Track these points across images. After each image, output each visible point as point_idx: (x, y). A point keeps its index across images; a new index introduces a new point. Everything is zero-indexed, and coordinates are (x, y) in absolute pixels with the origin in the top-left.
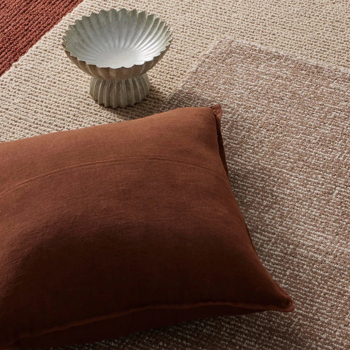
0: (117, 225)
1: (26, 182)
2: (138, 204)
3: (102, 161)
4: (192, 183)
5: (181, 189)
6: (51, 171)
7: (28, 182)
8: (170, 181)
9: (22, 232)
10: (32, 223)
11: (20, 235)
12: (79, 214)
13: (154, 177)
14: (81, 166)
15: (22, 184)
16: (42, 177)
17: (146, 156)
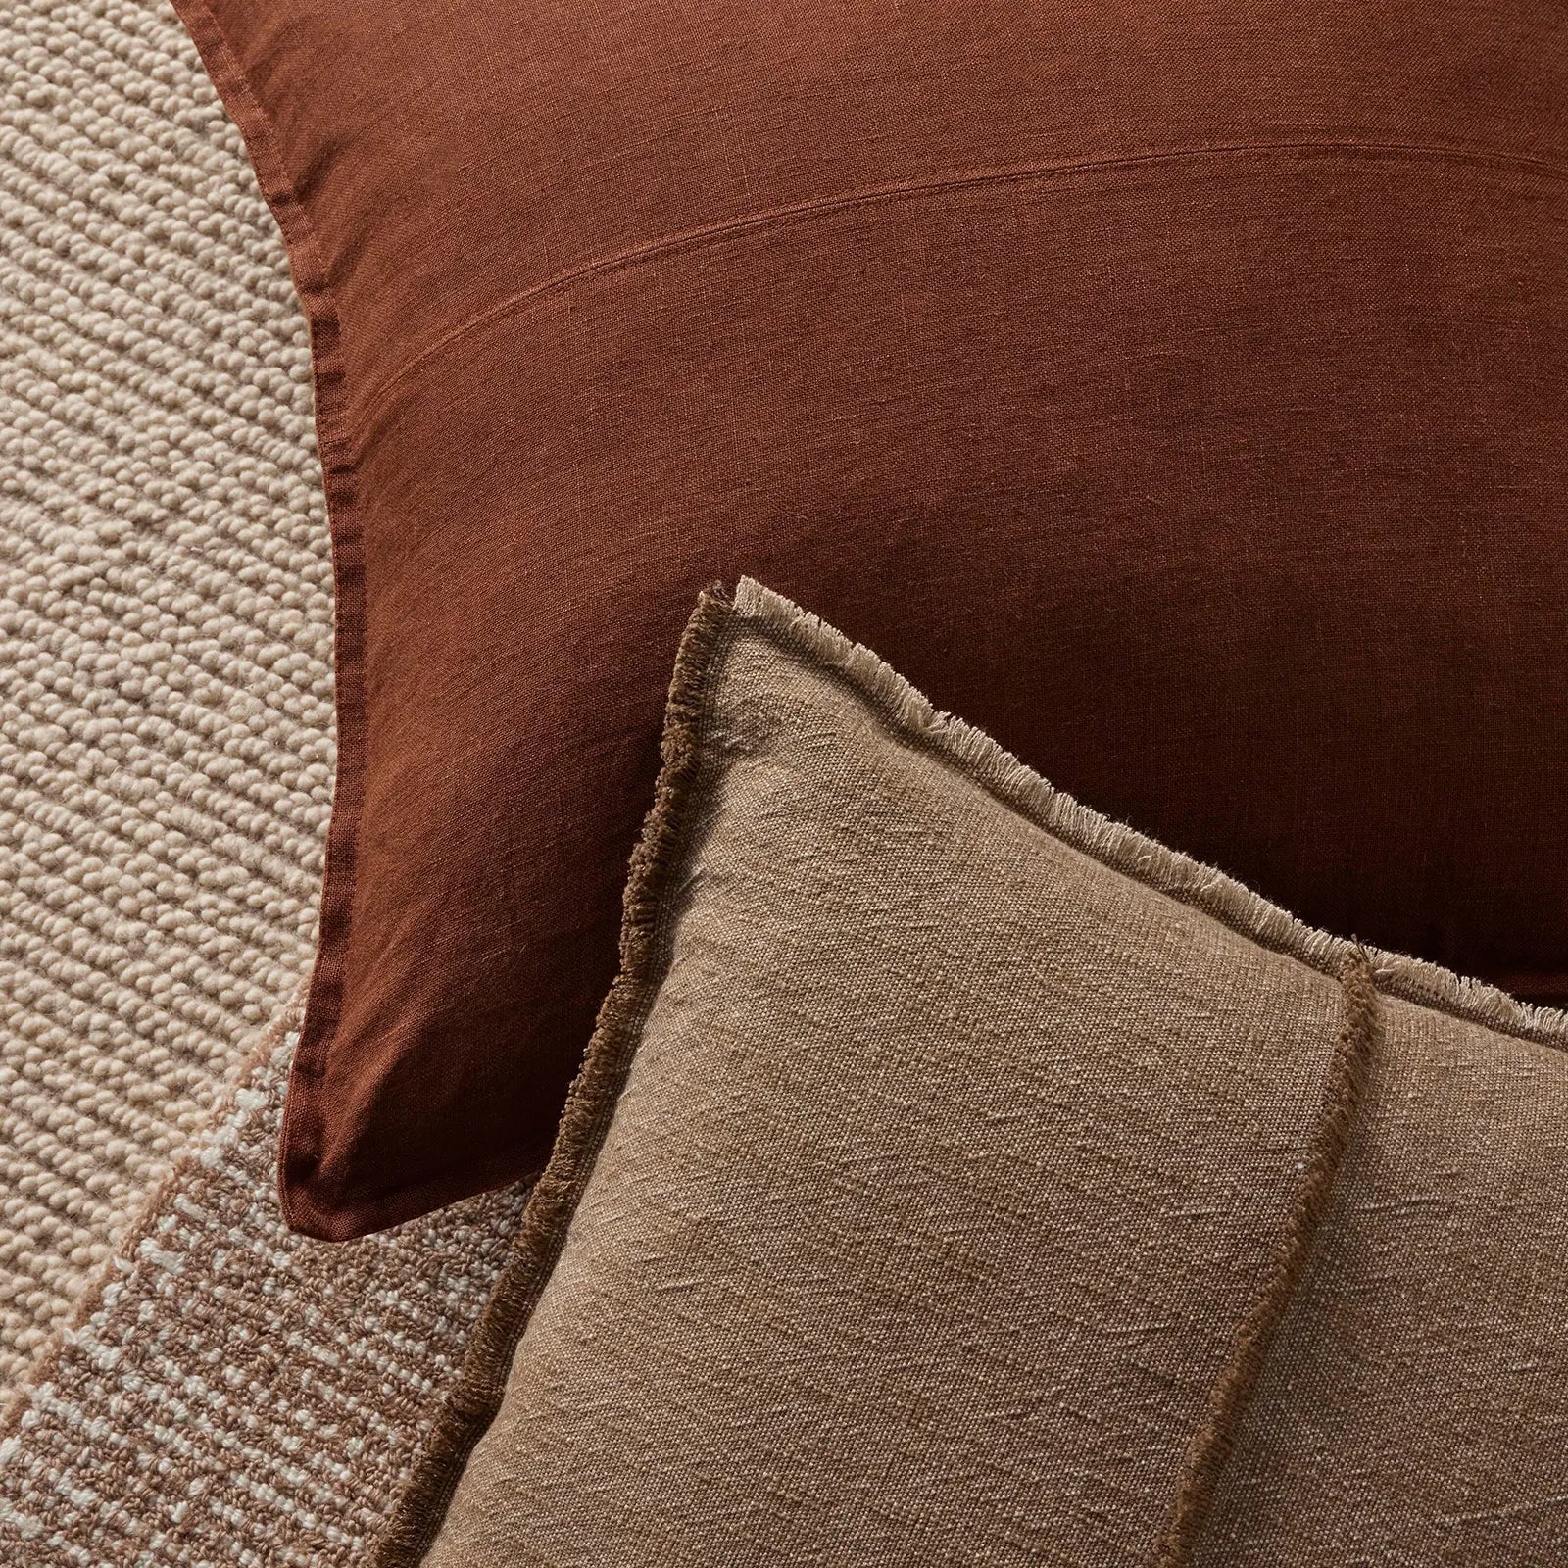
0: (1127, 581)
1: (644, 260)
2: (1243, 456)
3: (1051, 165)
4: (1519, 308)
5: (1463, 356)
6: (779, 203)
7: (656, 257)
8: (1409, 300)
9: (633, 578)
10: (682, 532)
11: (621, 594)
12: (933, 499)
13: (1327, 275)
14: (942, 189)
15: (623, 266)
16: (729, 237)
17: (1285, 134)
